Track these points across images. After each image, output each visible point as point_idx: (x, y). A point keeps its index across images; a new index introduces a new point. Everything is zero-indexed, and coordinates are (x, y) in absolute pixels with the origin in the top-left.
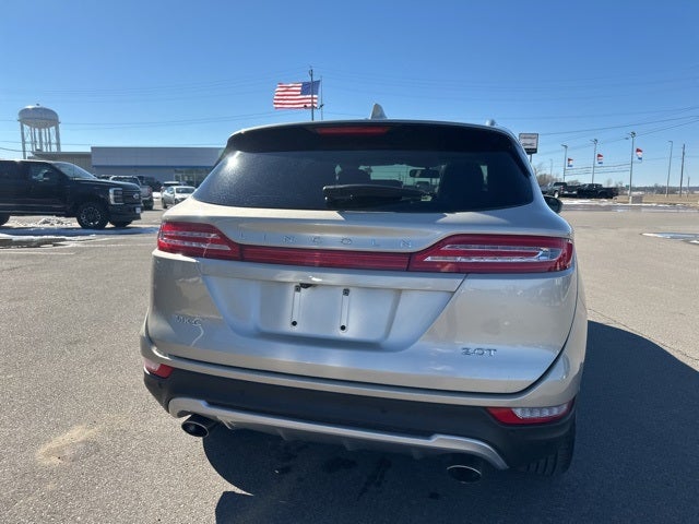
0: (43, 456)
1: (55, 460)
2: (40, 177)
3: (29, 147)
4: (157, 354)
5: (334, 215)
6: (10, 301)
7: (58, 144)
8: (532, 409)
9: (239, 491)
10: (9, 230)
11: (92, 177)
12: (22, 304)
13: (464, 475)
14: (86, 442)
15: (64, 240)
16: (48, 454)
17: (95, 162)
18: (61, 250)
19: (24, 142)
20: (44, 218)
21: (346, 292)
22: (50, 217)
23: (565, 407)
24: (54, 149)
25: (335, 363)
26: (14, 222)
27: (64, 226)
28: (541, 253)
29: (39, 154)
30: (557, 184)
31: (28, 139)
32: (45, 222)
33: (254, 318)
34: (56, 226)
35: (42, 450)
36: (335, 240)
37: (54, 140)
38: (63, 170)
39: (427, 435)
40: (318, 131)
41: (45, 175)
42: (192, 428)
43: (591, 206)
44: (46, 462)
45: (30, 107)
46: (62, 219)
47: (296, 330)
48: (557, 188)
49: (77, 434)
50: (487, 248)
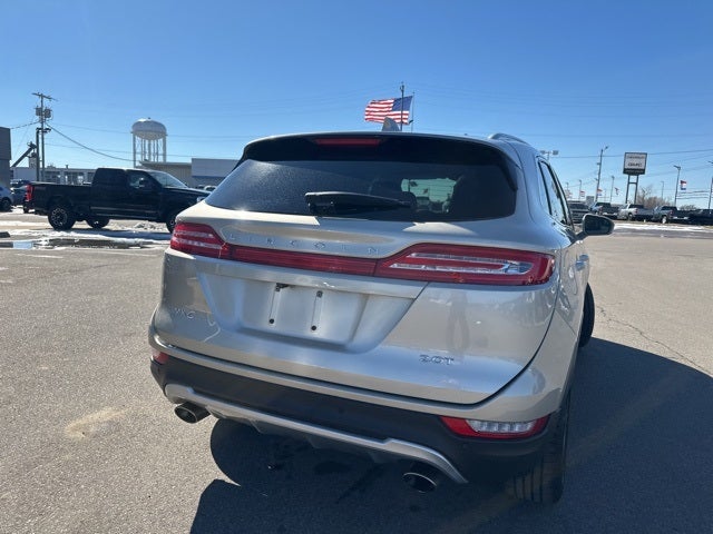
0: (71, 431)
1: (79, 435)
2: (137, 184)
3: (139, 157)
4: (158, 343)
5: (311, 220)
6: (88, 294)
7: (164, 155)
8: (491, 423)
9: (228, 480)
10: (108, 233)
11: (183, 186)
12: (95, 298)
13: (421, 484)
14: (110, 422)
15: (151, 243)
16: (74, 430)
17: (194, 173)
18: (146, 253)
19: (135, 153)
20: (139, 222)
21: (320, 294)
22: (144, 222)
23: (529, 427)
24: (161, 159)
25: (303, 362)
26: (113, 225)
27: (156, 230)
28: (506, 266)
29: (146, 164)
30: (665, 208)
31: (138, 150)
32: (140, 226)
33: (238, 314)
34: (149, 230)
35: (73, 425)
36: (310, 244)
37: (161, 152)
38: (158, 179)
39: (382, 438)
40: (318, 142)
41: (141, 183)
42: (185, 414)
43: (703, 234)
44: (72, 436)
45: (142, 120)
46: (154, 224)
47: (273, 328)
48: (665, 212)
49: (105, 414)
50: (452, 258)
